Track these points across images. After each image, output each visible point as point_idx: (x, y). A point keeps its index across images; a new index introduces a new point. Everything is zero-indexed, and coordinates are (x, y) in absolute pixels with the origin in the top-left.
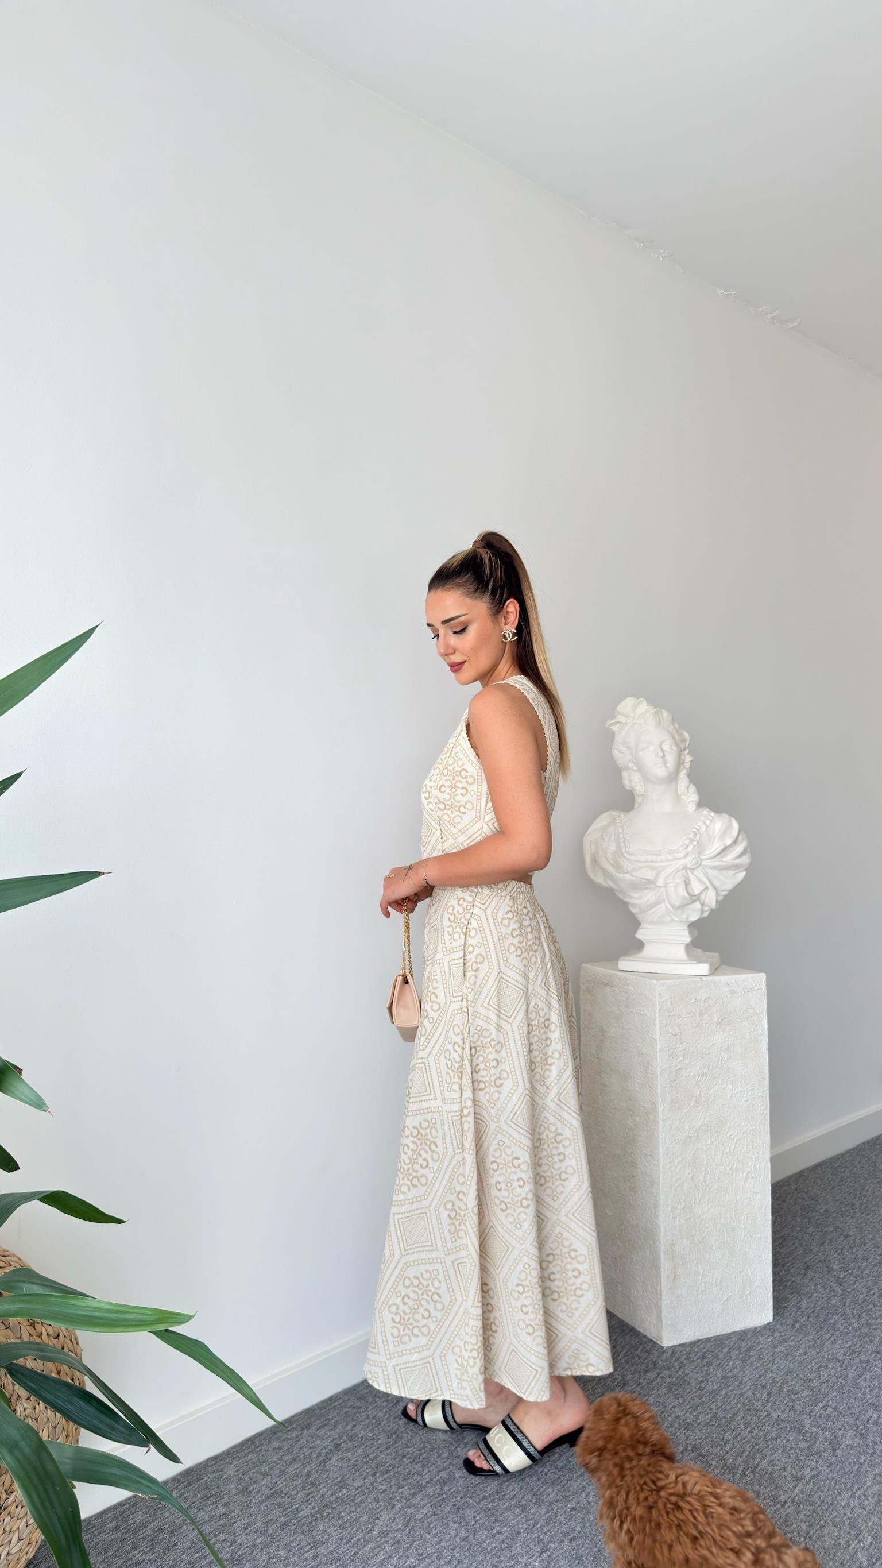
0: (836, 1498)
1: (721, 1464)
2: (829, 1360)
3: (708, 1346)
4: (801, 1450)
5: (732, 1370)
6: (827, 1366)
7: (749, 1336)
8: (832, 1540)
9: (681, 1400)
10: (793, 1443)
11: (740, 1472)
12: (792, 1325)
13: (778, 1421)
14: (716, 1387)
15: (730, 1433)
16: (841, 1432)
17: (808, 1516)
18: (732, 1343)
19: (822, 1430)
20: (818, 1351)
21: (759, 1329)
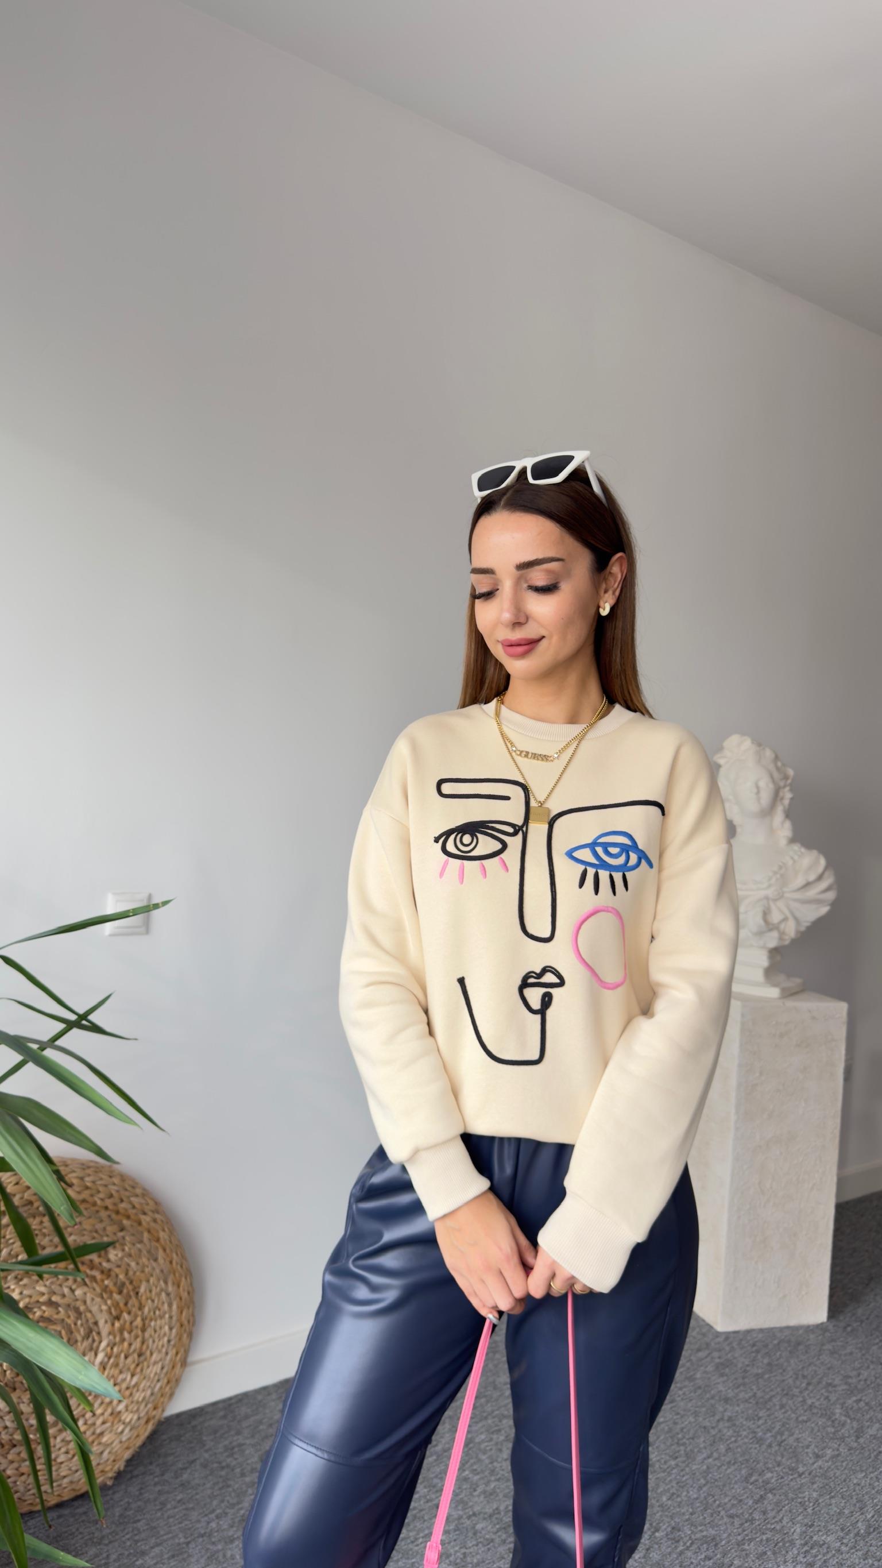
0: (850, 1476)
1: (750, 1437)
2: (872, 1362)
3: (760, 1336)
4: (827, 1434)
5: (777, 1360)
6: (868, 1367)
7: (801, 1332)
8: (838, 1508)
9: (725, 1378)
10: (821, 1427)
11: (767, 1443)
12: (845, 1328)
13: (811, 1407)
14: (760, 1371)
15: (765, 1411)
16: (868, 1423)
17: (821, 1488)
18: (783, 1337)
19: (851, 1419)
20: (863, 1352)
21: (811, 1328)
